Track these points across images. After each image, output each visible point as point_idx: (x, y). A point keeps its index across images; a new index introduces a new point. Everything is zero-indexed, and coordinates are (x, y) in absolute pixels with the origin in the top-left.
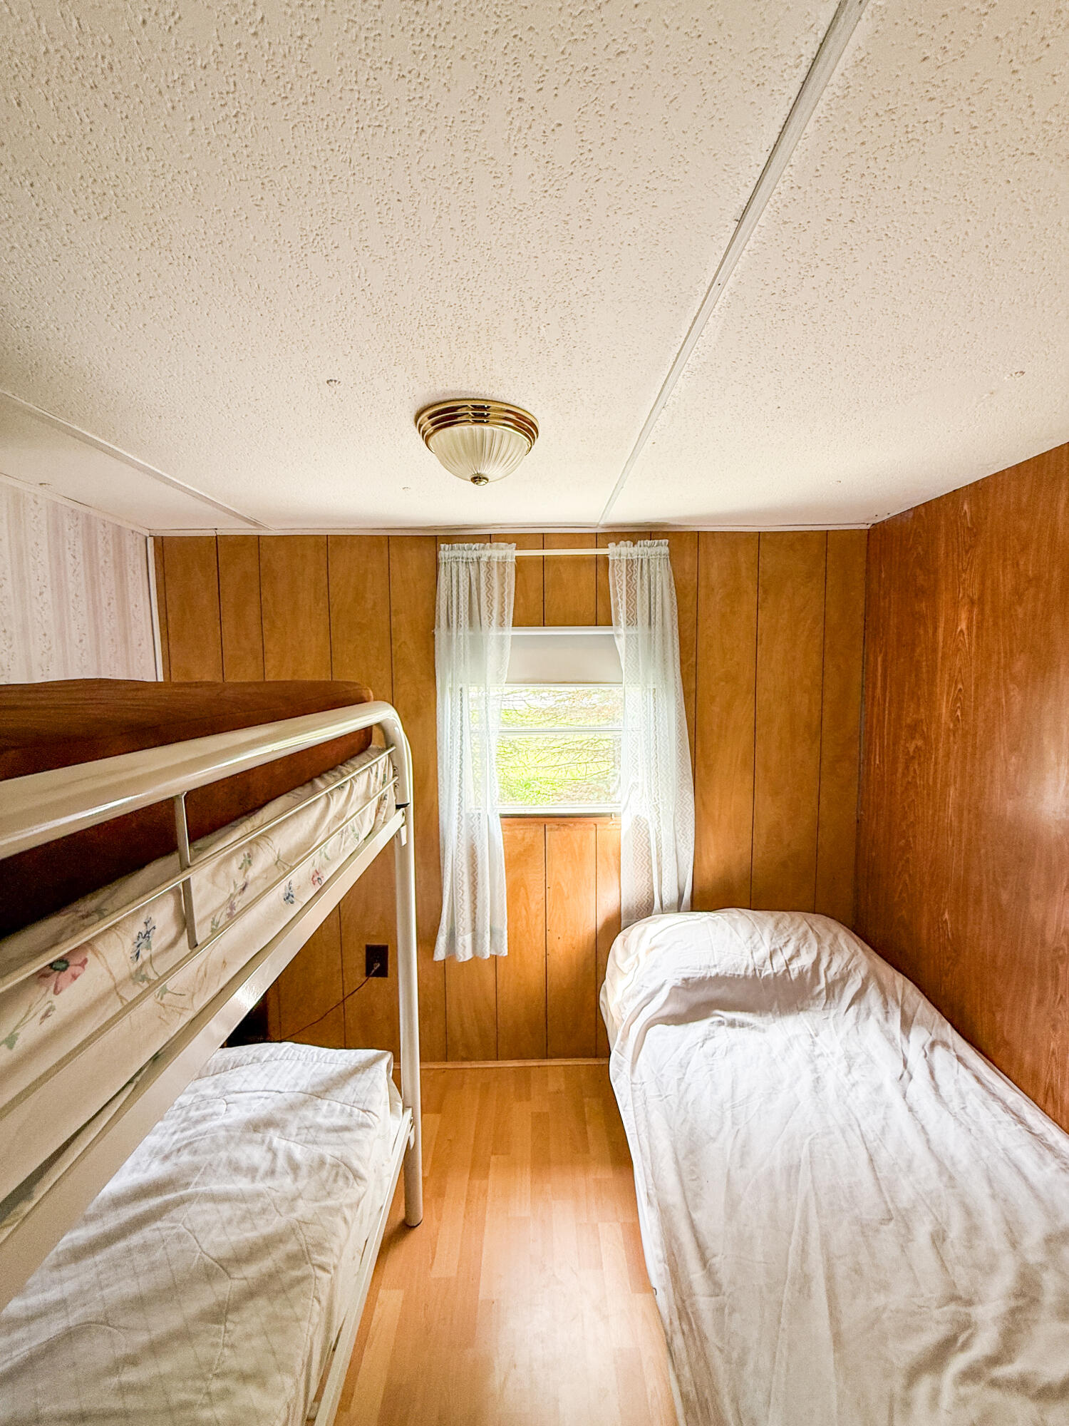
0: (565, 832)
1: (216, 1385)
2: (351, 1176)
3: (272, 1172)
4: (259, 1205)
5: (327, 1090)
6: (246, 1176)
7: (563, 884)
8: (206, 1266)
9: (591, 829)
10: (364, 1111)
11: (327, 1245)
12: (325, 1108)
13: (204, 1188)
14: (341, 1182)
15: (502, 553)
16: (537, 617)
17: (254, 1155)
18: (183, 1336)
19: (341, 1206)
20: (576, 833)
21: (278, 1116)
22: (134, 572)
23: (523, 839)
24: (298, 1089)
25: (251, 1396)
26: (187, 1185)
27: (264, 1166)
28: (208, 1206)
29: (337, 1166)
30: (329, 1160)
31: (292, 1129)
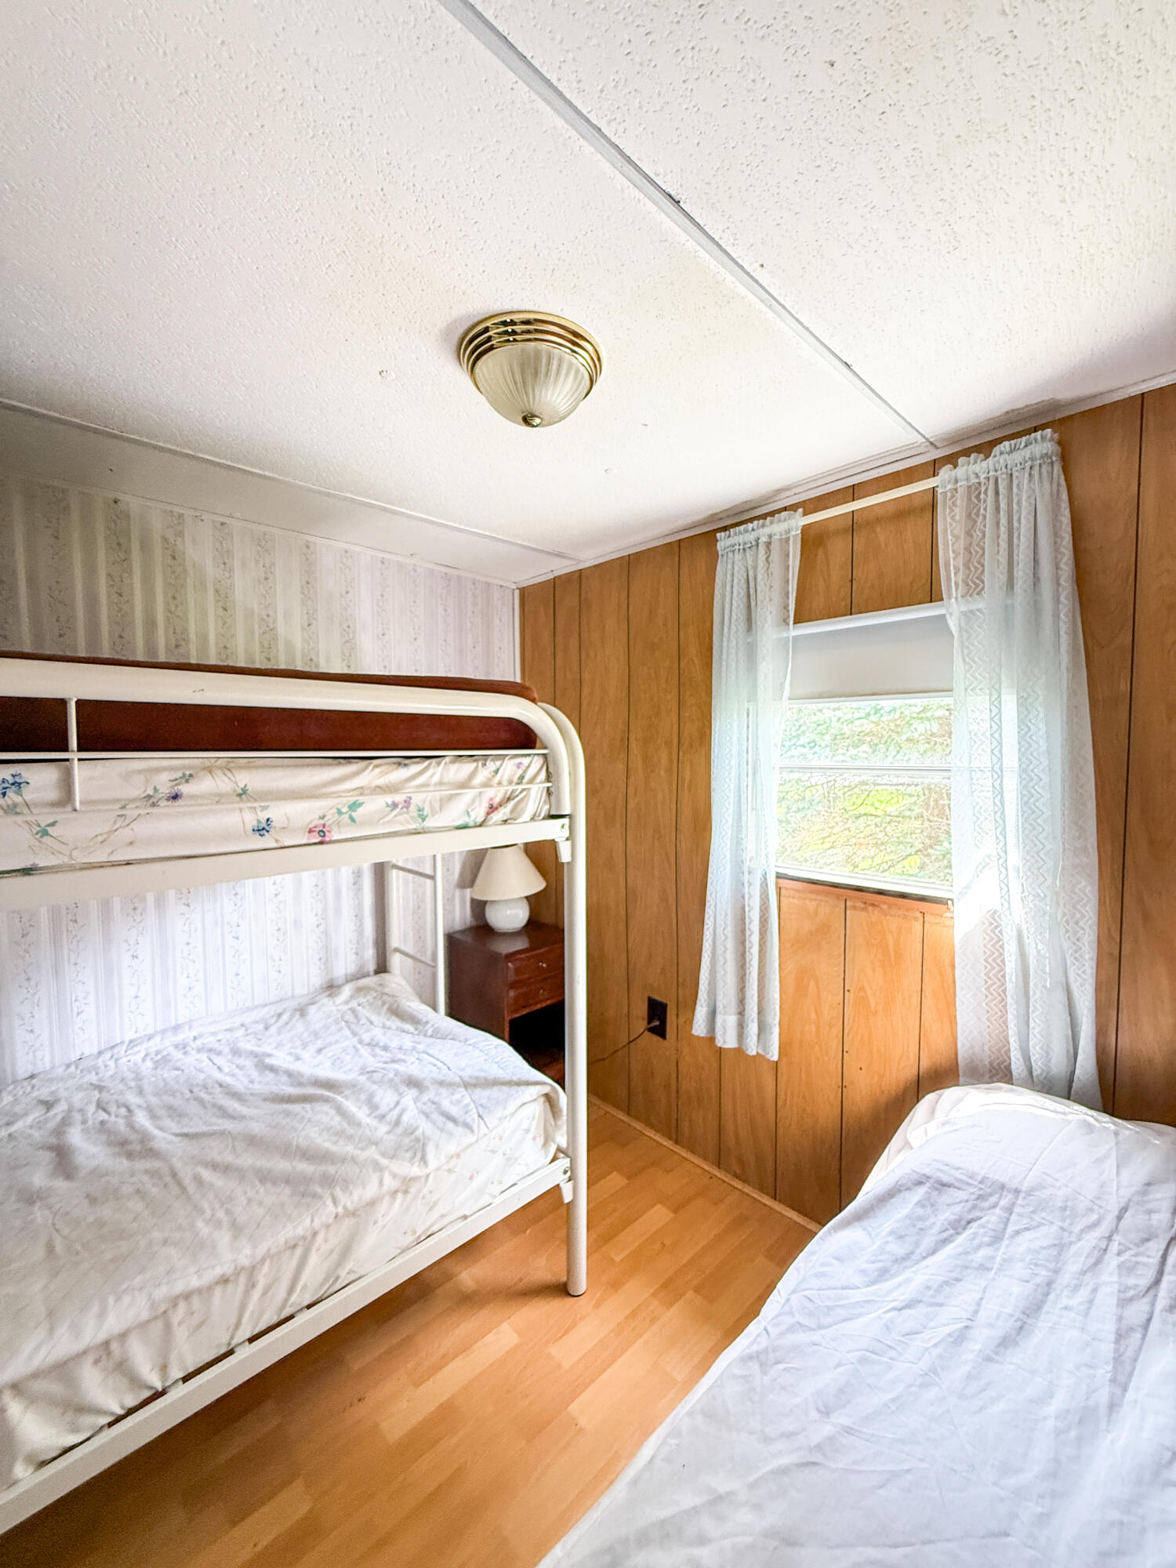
0: (874, 915)
1: (221, 1214)
2: (419, 1155)
3: (382, 1117)
4: (352, 1131)
5: (475, 1086)
6: (370, 1108)
7: (869, 992)
8: (290, 1144)
9: (916, 919)
10: (479, 1116)
11: (351, 1187)
12: (458, 1096)
13: (342, 1100)
14: (408, 1155)
15: (784, 526)
16: (843, 604)
17: (386, 1098)
18: (240, 1173)
19: (386, 1168)
20: (892, 921)
21: (426, 1083)
22: (501, 620)
23: (816, 913)
24: (461, 1073)
25: (224, 1237)
26: (340, 1093)
27: (382, 1110)
28: (332, 1112)
29: (417, 1140)
30: (418, 1133)
31: (425, 1098)
